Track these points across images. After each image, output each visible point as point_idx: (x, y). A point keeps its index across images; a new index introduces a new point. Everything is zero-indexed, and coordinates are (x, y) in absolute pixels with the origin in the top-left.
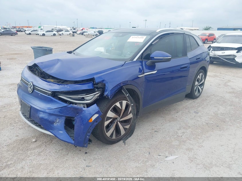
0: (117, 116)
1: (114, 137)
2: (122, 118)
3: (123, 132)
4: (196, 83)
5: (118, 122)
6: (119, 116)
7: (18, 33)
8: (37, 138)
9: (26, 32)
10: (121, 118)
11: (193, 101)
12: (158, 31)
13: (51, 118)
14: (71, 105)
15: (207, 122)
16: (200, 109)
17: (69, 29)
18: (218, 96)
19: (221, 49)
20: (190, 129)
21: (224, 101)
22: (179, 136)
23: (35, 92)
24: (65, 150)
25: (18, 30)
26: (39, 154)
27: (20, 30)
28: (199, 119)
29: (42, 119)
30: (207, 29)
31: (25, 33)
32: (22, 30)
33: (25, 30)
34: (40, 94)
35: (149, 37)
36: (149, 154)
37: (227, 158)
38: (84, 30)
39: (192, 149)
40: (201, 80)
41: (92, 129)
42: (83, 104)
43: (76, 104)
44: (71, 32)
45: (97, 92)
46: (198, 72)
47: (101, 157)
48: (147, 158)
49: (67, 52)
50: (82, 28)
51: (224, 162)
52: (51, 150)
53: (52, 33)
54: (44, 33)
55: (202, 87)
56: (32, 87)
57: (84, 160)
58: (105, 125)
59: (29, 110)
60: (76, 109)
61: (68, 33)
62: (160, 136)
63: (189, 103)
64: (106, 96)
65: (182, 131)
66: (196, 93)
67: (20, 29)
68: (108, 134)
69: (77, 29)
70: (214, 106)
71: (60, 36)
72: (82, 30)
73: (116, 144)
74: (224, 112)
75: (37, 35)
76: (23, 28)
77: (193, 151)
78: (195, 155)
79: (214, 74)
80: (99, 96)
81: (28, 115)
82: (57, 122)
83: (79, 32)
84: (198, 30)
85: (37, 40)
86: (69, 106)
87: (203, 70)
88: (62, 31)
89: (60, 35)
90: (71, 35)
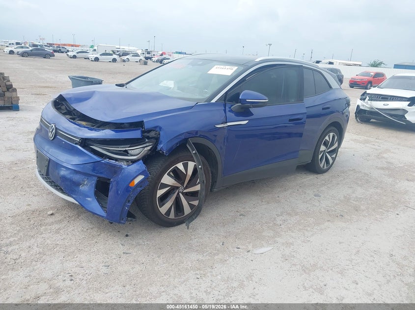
0: (178, 185)
1: (172, 216)
2: (187, 188)
3: (187, 210)
4: (323, 148)
5: (180, 194)
6: (182, 184)
7: (55, 53)
8: (57, 210)
9: (68, 53)
10: (185, 189)
11: (317, 176)
12: (258, 60)
13: (76, 178)
14: (107, 160)
15: (329, 208)
16: (323, 188)
17: (139, 52)
18: (360, 172)
19: (382, 98)
20: (298, 217)
21: (367, 180)
22: (278, 225)
23: (58, 139)
24: (96, 229)
25: (55, 49)
26: (57, 232)
27: (60, 50)
28: (317, 204)
29: (64, 178)
30: (375, 65)
31: (68, 55)
32: (63, 50)
33: (68, 51)
34: (64, 142)
35: (242, 68)
36: (223, 245)
37: (342, 261)
38: (164, 56)
39: (292, 244)
40: (332, 144)
41: (133, 197)
42: (127, 161)
43: (116, 160)
44: (142, 57)
45: (148, 144)
46: (325, 130)
47: (149, 242)
48: (218, 250)
49: (116, 85)
50: (161, 52)
51: (337, 265)
52: (76, 228)
53: (111, 58)
54: (98, 56)
55: (334, 156)
56: (54, 131)
57: (122, 245)
58: (158, 196)
59: (47, 165)
60: (114, 166)
61: (138, 59)
62: (247, 222)
63: (309, 179)
64: (160, 150)
65: (283, 218)
66: (322, 164)
67: (60, 47)
68: (163, 210)
69: (153, 53)
70: (349, 187)
71: (124, 63)
72: (162, 55)
73: (176, 227)
74: (362, 197)
75: (86, 59)
76: (66, 47)
77: (292, 247)
78: (294, 252)
79: (365, 138)
80: (150, 150)
81: (44, 172)
82: (85, 183)
83: (155, 59)
84: (360, 65)
85: (85, 68)
86: (103, 161)
87: (336, 127)
88: (128, 54)
89: (124, 61)
90: (142, 62)
